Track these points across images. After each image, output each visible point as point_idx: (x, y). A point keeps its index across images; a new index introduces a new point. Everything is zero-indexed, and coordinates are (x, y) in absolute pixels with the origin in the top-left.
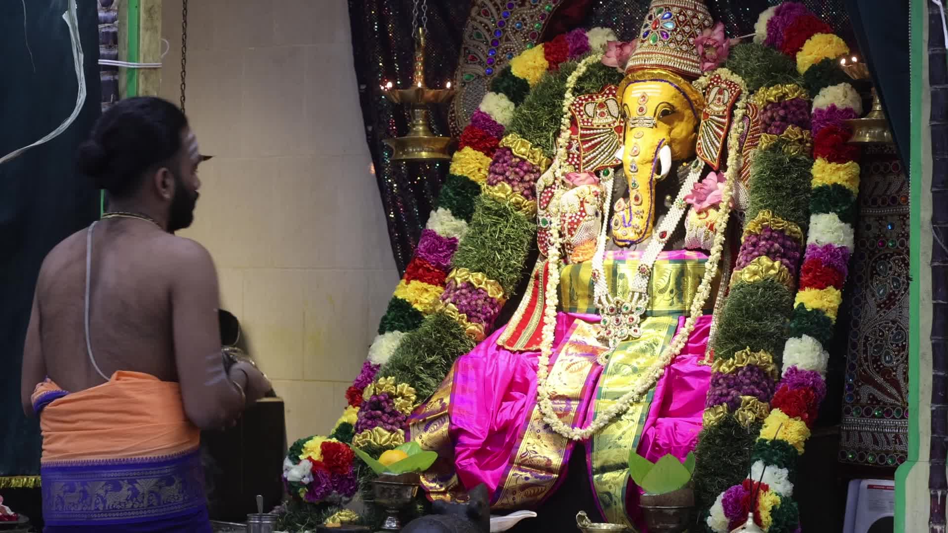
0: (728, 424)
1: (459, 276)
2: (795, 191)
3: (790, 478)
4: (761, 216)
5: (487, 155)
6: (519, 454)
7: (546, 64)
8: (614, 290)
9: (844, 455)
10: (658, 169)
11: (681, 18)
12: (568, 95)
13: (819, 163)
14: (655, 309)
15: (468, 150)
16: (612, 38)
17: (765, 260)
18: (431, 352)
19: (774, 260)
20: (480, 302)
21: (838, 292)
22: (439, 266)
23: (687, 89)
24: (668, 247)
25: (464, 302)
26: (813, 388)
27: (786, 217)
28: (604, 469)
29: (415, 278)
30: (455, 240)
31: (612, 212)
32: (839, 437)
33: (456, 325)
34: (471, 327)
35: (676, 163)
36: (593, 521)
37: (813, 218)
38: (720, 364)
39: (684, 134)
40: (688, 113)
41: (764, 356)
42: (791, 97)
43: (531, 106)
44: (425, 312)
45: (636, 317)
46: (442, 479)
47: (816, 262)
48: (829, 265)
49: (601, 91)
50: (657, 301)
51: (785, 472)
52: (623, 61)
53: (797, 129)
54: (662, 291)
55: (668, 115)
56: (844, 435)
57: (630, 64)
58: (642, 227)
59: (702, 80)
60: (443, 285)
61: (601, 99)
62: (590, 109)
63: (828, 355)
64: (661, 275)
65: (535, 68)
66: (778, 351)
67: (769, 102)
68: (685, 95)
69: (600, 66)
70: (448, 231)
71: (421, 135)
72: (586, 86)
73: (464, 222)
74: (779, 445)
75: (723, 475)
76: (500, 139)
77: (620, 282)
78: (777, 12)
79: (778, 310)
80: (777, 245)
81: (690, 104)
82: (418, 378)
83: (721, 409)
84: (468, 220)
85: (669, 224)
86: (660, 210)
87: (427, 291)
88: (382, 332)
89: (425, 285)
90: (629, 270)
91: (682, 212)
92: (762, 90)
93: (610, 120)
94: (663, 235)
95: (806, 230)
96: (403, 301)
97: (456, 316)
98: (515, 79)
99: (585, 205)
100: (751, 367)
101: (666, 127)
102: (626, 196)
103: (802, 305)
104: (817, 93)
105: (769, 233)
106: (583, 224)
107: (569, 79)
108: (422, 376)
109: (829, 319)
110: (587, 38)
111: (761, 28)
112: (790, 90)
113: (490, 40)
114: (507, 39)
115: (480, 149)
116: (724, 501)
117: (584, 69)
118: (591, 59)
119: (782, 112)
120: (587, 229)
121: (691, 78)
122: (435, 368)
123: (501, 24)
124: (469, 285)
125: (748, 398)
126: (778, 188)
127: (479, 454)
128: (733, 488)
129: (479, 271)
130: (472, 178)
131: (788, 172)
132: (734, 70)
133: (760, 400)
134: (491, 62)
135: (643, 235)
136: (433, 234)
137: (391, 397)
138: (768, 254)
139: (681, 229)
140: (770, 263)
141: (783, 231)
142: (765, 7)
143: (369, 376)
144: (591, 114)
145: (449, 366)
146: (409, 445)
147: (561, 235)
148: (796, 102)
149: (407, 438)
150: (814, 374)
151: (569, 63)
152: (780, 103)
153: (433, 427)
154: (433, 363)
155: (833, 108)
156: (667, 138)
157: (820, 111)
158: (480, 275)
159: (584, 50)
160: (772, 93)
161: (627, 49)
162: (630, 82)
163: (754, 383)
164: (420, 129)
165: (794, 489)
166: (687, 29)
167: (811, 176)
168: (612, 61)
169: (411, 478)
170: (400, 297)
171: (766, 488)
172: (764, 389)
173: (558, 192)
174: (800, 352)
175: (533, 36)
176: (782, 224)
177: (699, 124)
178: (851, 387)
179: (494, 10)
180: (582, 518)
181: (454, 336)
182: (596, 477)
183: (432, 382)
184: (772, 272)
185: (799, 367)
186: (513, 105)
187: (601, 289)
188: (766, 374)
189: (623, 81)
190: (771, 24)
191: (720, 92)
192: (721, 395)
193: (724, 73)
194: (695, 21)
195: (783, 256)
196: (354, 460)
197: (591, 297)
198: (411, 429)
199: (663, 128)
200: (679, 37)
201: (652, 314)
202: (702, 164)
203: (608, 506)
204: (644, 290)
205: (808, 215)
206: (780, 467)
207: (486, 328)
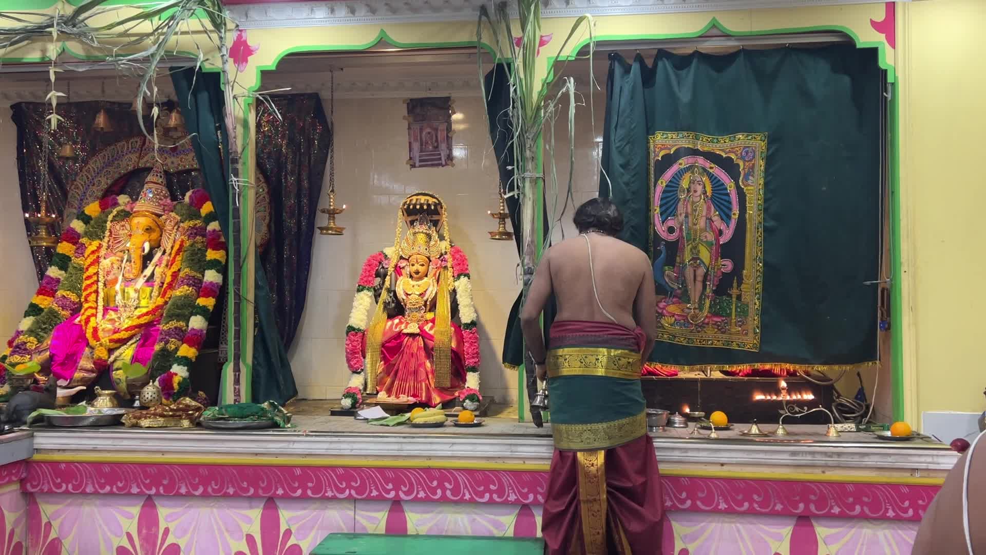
0: (164, 350)
1: (60, 293)
2: (199, 261)
3: (188, 370)
4: (185, 270)
5: (74, 245)
6: (79, 365)
7: (100, 210)
8: (124, 298)
9: (220, 360)
10: (144, 250)
11: (156, 192)
12: (108, 223)
13: (209, 251)
14: (141, 305)
15: (65, 243)
16: (128, 199)
17: (185, 286)
18: (44, 323)
19: (190, 287)
20: (68, 303)
21: (214, 300)
22: (52, 290)
23: (157, 220)
24: (147, 281)
25: (60, 303)
26: (201, 336)
27: (196, 271)
28: (117, 369)
29: (41, 294)
30: (59, 279)
31: (125, 268)
32: (218, 353)
33: (56, 312)
34: (63, 313)
35: (152, 249)
36: (102, 390)
37: (206, 271)
38: (164, 326)
39: (155, 238)
40: (158, 229)
41: (182, 324)
42: (198, 225)
43: (93, 227)
44: (45, 308)
45: (133, 308)
46: (47, 375)
47: (206, 288)
48: (211, 289)
49: (123, 220)
50: (141, 302)
51: (186, 368)
52: (132, 209)
53: (201, 238)
54: (144, 298)
55: (149, 230)
56: (220, 353)
57: (134, 210)
58: (136, 274)
59: (163, 217)
60: (54, 297)
61: (123, 223)
62: (118, 227)
63: (207, 323)
64: (144, 291)
65: (95, 211)
66: (188, 321)
67: (190, 227)
68: (156, 222)
69: (123, 211)
70: (56, 275)
71: (44, 236)
72: (116, 219)
73: (63, 272)
74: (185, 358)
75: (161, 370)
76: (79, 239)
77: (126, 294)
78: (193, 192)
79: (189, 306)
80: (191, 282)
81: (159, 226)
82: (39, 335)
83: (161, 344)
84: (66, 271)
85: (148, 272)
86: (145, 266)
87: (46, 299)
88: (25, 317)
89: (45, 297)
90: (131, 291)
91: (153, 268)
92: (187, 222)
93: (126, 231)
94: (145, 276)
95: (203, 276)
96: (35, 304)
97: (57, 309)
98: (86, 215)
99: (114, 265)
100: (176, 328)
101: (148, 235)
102: (131, 262)
103: (198, 304)
104: (208, 224)
105: (189, 277)
106: (112, 272)
107: (109, 216)
108: (41, 334)
109: (209, 310)
110: (117, 200)
111: (187, 199)
112: (199, 223)
113: (79, 199)
114: (87, 199)
115: (70, 243)
116: (159, 381)
117: (116, 213)
118: (119, 208)
119: (195, 231)
120: (114, 274)
121: (159, 216)
122: (46, 330)
123: (85, 193)
124: (64, 296)
125: (173, 339)
126: (192, 260)
127: (63, 364)
128: (163, 375)
129: (68, 290)
130: (67, 254)
131: (197, 254)
132: (177, 214)
133: (179, 340)
134: (79, 208)
135: (138, 276)
136: (49, 277)
137: (25, 343)
138: (187, 285)
139: (153, 274)
140: (187, 288)
141: (194, 276)
142: (189, 190)
143: (18, 335)
144: (118, 229)
145: (53, 328)
146: (31, 363)
147: (104, 277)
148: (200, 228)
149: (31, 359)
150: (202, 331)
151: (109, 209)
152: (194, 227)
153: (42, 353)
154: (46, 328)
155: (214, 231)
156: (148, 239)
157: (209, 231)
158: (68, 292)
159: (116, 204)
160: (191, 223)
161: (134, 205)
162: (134, 217)
163: (176, 334)
164: (43, 233)
165: (190, 375)
166: (158, 197)
167: (206, 256)
168: (128, 209)
169: (31, 376)
170: (34, 302)
171: (176, 374)
172: (180, 337)
173: (102, 260)
174: (195, 322)
175: (98, 198)
176: (194, 273)
177: (162, 233)
178: (223, 334)
179: (81, 188)
180: (97, 389)
181: (55, 317)
182: (114, 372)
183: (45, 335)
184: (188, 292)
185: (195, 328)
186: (85, 225)
187: (119, 297)
188: (182, 331)
189: (131, 217)
190: (190, 197)
191: (171, 221)
192: (162, 339)
193: (173, 214)
194: (162, 194)
195: (193, 286)
196: (6, 370)
197: (115, 301)
198: (33, 355)
199: (146, 236)
200: (154, 200)
201: (139, 307)
202: (163, 249)
203: (118, 384)
204: (136, 297)
205: (204, 270)
206: (184, 366)
207: (71, 314)
